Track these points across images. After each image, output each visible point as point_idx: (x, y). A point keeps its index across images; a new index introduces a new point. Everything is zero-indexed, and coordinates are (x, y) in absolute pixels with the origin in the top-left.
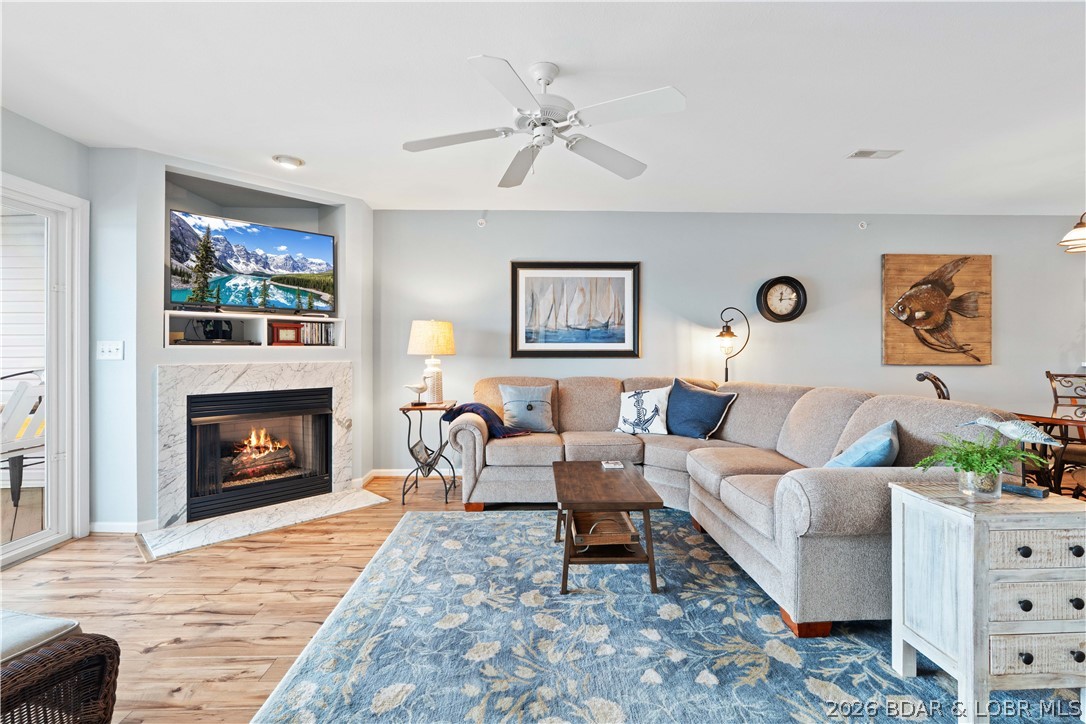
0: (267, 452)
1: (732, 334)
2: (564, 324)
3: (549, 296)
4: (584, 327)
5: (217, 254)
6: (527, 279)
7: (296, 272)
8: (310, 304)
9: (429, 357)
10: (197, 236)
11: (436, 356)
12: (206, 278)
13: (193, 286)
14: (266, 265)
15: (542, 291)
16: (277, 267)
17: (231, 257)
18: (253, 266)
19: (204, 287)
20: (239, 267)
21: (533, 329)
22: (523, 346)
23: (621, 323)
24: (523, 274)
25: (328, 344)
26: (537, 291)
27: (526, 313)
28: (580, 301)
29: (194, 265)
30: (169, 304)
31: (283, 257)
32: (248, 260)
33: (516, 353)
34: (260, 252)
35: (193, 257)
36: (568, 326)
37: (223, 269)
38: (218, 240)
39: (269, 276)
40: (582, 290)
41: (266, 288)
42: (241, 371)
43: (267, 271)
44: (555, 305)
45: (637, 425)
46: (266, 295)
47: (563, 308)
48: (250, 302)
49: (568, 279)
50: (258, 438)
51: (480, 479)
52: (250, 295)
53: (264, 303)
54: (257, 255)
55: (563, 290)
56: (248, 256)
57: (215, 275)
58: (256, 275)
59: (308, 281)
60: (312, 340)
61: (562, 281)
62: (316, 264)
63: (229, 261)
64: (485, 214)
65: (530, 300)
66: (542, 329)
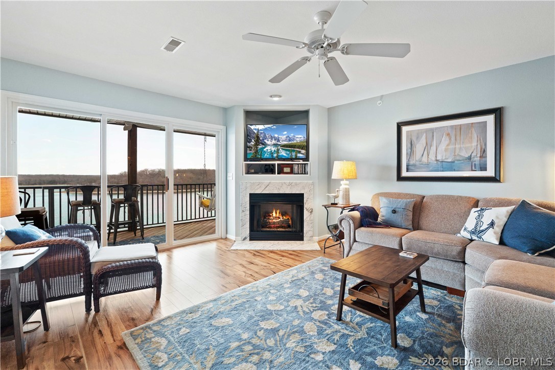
0: (279, 220)
2: (434, 159)
3: (423, 141)
4: (450, 160)
5: (261, 138)
6: (408, 132)
7: (290, 142)
8: (296, 155)
9: (343, 180)
10: (254, 133)
11: (347, 179)
12: (257, 148)
13: (253, 151)
14: (278, 141)
15: (418, 138)
16: (283, 141)
17: (266, 139)
18: (274, 142)
19: (256, 152)
20: (268, 142)
21: (412, 163)
22: (404, 174)
23: (483, 156)
24: (405, 129)
25: (305, 174)
26: (414, 139)
27: (407, 154)
28: (447, 142)
29: (253, 143)
30: (246, 159)
31: (285, 136)
32: (272, 139)
33: (400, 178)
34: (276, 136)
35: (253, 141)
36: (437, 160)
37: (263, 144)
38: (261, 133)
39: (279, 145)
40: (448, 134)
41: (278, 150)
42: (267, 184)
43: (279, 143)
44: (428, 146)
45: (474, 233)
46: (278, 153)
47: (434, 148)
48: (272, 156)
49: (436, 128)
50: (276, 213)
51: (353, 248)
52: (272, 153)
53: (277, 156)
54: (275, 137)
55: (433, 136)
56: (272, 138)
57: (260, 147)
58: (275, 145)
59: (295, 145)
60: (298, 172)
61: (432, 130)
62: (299, 138)
63: (265, 141)
64: (382, 97)
65: (409, 145)
66: (417, 163)
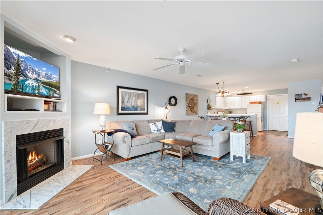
0: (35, 161)
1: (167, 109)
2: (131, 105)
3: (127, 97)
4: (136, 106)
5: (22, 68)
6: (121, 92)
7: (49, 80)
8: (53, 95)
9: (101, 115)
10: (14, 58)
11: (104, 115)
12: (18, 79)
13: (13, 82)
14: (39, 76)
15: (125, 95)
16: (43, 77)
17: (27, 70)
18: (35, 76)
19: (17, 83)
20: (30, 75)
21: (123, 106)
22: (121, 111)
23: (144, 106)
24: (120, 90)
26: (124, 95)
27: (121, 102)
28: (135, 99)
29: (13, 72)
31: (44, 73)
32: (33, 73)
33: (119, 114)
34: (37, 70)
35: (13, 68)
36: (132, 106)
37: (24, 76)
38: (22, 61)
39: (40, 81)
40: (135, 96)
41: (39, 86)
43: (39, 79)
44: (129, 100)
45: (158, 131)
46: (39, 89)
47: (131, 101)
48: (34, 92)
49: (132, 92)
50: (32, 155)
51: (131, 151)
52: (34, 89)
53: (39, 93)
54: (36, 71)
55: (131, 95)
56: (33, 71)
57: (21, 78)
58: (36, 80)
59: (52, 85)
61: (130, 93)
62: (55, 78)
63: (26, 72)
64: (109, 69)
65: (122, 98)
66: (125, 107)
